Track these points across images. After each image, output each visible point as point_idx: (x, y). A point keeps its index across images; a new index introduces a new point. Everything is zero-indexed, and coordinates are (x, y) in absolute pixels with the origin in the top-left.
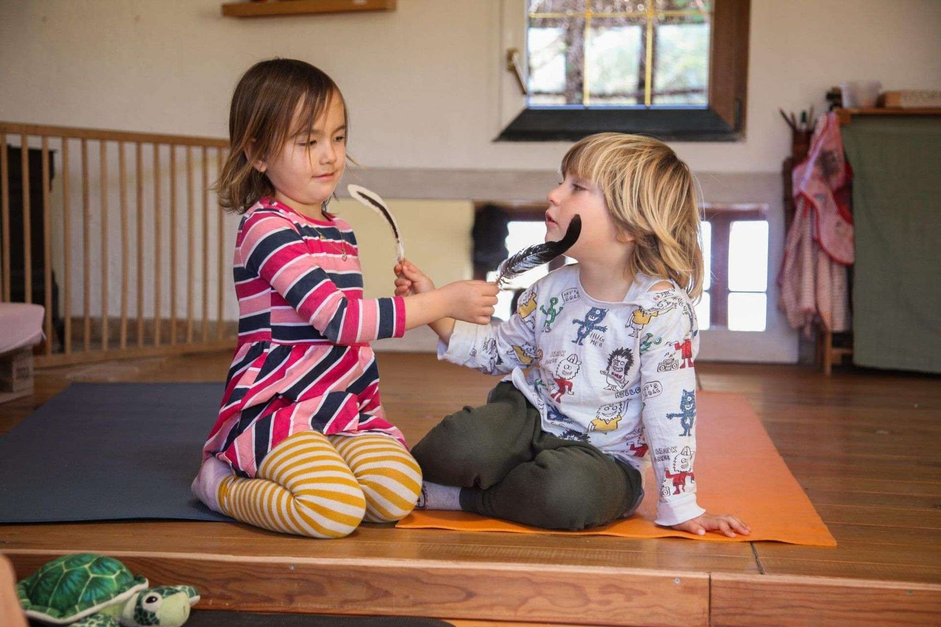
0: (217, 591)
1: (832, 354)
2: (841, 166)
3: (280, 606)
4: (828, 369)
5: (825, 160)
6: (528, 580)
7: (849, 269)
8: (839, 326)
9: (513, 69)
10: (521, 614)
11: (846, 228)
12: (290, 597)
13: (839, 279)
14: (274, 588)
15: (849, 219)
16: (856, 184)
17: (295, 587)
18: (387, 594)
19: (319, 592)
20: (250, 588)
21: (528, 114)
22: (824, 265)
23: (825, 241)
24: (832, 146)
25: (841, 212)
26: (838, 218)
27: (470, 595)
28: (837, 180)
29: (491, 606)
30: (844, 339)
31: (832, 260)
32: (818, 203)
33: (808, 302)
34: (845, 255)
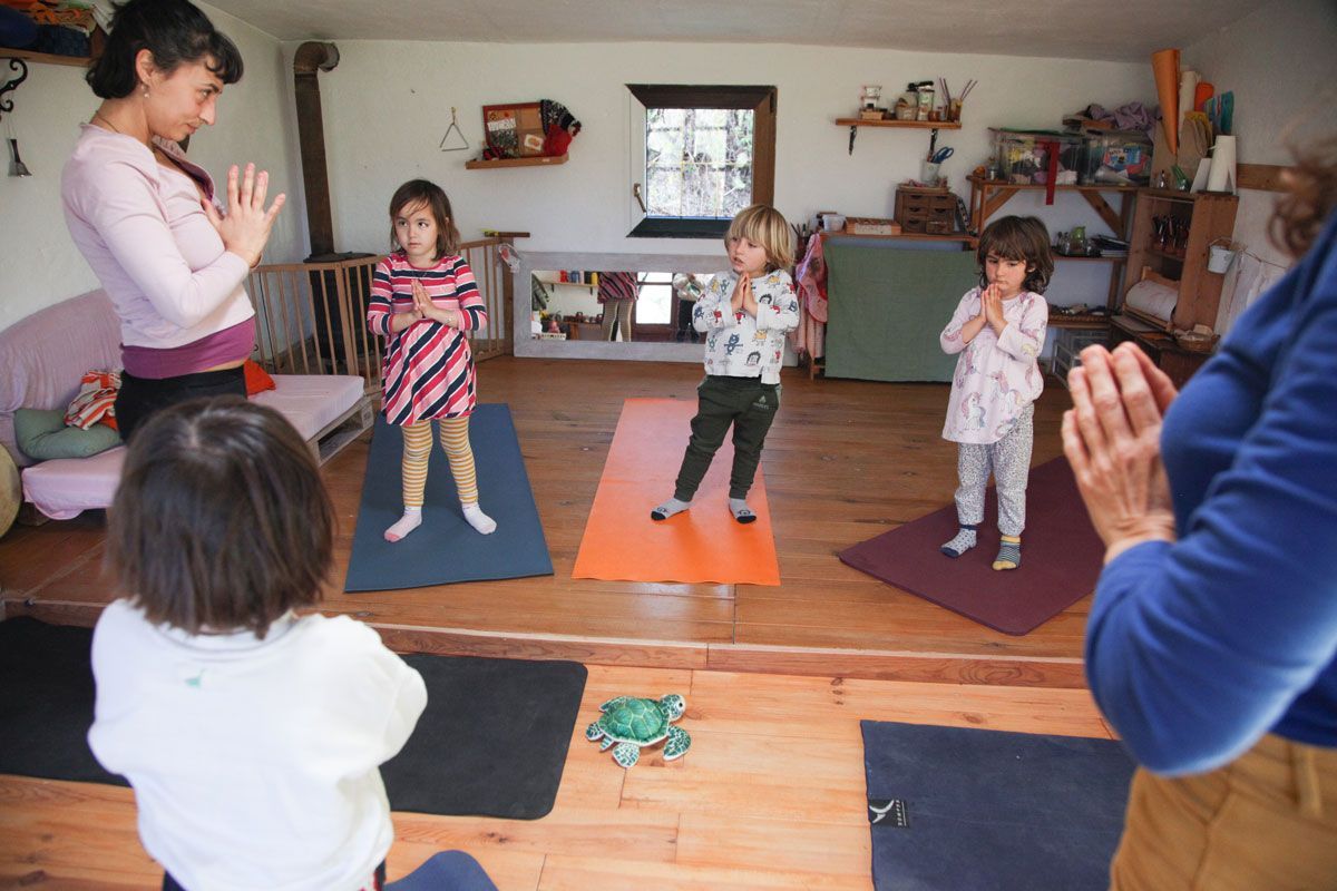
0: (469, 648)
1: (815, 369)
2: (822, 267)
3: (501, 656)
4: (812, 377)
5: (813, 265)
6: (620, 647)
7: (825, 325)
8: (818, 355)
9: (637, 196)
10: (617, 662)
11: (824, 303)
12: (505, 652)
13: (819, 329)
14: (497, 648)
15: (825, 298)
16: (829, 274)
17: (507, 648)
18: (552, 652)
19: (518, 650)
20: (485, 647)
21: (647, 221)
22: (811, 323)
23: (811, 310)
24: (817, 255)
25: (821, 294)
26: (819, 298)
27: (592, 654)
28: (819, 274)
29: (603, 659)
30: (821, 361)
31: (815, 320)
32: (808, 291)
33: (801, 344)
34: (823, 318)
